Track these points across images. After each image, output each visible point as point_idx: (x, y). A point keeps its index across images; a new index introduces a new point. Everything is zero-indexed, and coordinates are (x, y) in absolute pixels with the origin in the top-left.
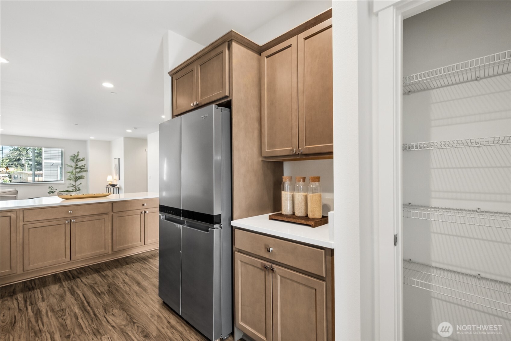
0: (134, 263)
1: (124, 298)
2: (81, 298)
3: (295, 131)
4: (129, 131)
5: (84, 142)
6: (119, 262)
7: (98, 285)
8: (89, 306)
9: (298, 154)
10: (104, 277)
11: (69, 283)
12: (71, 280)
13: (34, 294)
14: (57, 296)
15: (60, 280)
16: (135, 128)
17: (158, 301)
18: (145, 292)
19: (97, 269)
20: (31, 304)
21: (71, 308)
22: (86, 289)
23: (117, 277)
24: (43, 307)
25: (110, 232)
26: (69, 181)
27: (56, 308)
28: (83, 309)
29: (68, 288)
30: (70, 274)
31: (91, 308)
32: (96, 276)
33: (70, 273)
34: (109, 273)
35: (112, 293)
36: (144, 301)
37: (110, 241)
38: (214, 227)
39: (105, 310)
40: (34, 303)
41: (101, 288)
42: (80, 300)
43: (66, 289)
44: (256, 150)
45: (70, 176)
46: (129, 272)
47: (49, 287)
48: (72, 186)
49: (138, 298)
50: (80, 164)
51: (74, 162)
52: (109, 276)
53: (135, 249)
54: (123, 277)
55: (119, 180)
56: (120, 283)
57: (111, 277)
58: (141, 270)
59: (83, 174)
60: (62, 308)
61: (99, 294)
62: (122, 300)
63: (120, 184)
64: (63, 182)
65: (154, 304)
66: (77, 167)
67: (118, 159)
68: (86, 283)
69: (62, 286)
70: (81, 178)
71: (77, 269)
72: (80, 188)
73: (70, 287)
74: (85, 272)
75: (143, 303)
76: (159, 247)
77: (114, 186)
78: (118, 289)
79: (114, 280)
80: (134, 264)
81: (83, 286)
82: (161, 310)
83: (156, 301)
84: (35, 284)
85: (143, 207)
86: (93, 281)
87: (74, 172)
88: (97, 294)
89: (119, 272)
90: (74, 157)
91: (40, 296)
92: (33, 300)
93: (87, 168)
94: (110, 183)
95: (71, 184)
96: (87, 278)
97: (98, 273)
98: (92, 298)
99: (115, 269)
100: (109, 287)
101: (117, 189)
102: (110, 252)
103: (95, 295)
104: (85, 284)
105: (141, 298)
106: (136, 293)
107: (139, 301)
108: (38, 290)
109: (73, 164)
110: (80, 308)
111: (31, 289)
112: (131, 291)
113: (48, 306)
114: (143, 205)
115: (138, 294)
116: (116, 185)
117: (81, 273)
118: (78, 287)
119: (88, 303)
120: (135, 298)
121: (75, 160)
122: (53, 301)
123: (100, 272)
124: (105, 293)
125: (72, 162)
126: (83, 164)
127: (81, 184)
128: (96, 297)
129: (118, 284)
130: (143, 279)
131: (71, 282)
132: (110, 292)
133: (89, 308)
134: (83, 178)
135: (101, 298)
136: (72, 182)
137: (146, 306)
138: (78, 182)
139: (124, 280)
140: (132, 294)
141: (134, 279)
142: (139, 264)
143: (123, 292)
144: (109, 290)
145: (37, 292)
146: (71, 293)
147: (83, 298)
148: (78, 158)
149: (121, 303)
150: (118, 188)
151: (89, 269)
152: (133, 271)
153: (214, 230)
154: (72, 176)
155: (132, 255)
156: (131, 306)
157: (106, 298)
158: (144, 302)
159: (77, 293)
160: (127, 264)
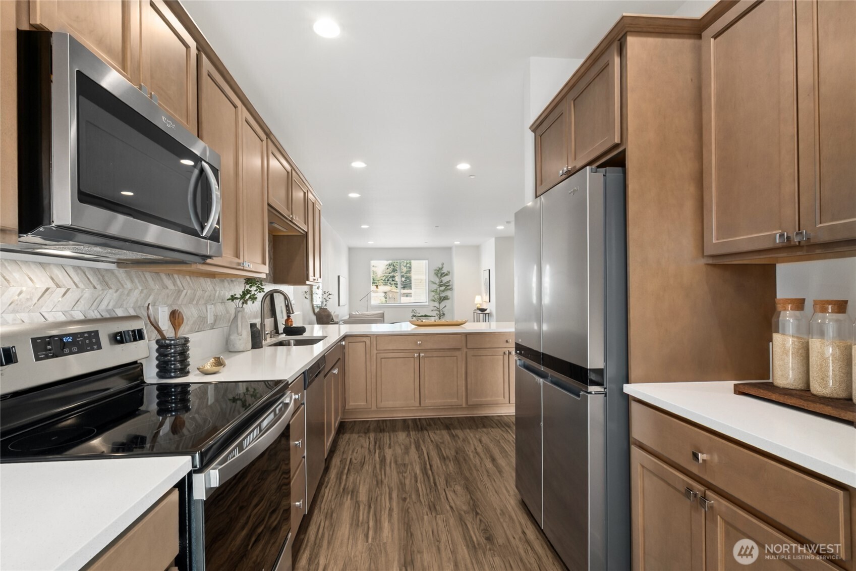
0: (493, 427)
1: (471, 474)
2: (424, 458)
3: (789, 188)
4: (500, 227)
5: (449, 249)
6: (475, 421)
7: (445, 445)
8: (431, 470)
9: (797, 244)
10: (453, 437)
11: (416, 434)
12: (418, 431)
13: (384, 437)
14: (403, 447)
15: (409, 428)
16: (507, 222)
17: (515, 495)
18: (500, 474)
19: (448, 424)
20: (380, 448)
21: (413, 466)
22: (431, 447)
23: (469, 443)
24: (389, 453)
25: (464, 376)
26: (433, 302)
27: (399, 460)
28: (424, 471)
29: (414, 440)
30: (419, 423)
31: (432, 473)
32: (445, 432)
33: (419, 421)
34: (459, 432)
35: (458, 462)
36: (495, 487)
37: (464, 388)
38: (589, 391)
39: (447, 481)
40: (382, 448)
41: (447, 451)
42: (423, 459)
43: (412, 440)
44: (688, 243)
45: (433, 296)
46: (485, 439)
47: (397, 433)
48: (436, 309)
49: (489, 481)
50: (445, 279)
51: (438, 277)
52: (459, 438)
53: (497, 407)
54: (476, 444)
55: (490, 302)
56: (470, 451)
57: (461, 439)
58: (500, 441)
59: (448, 293)
60: (404, 463)
61: (444, 458)
62: (468, 474)
63: (491, 308)
64: (427, 304)
65: (508, 497)
66: (442, 283)
67: (488, 271)
68: (433, 439)
69: (409, 435)
70: (446, 298)
71: (428, 418)
72: (445, 313)
73: (416, 439)
74: (435, 425)
75: (493, 490)
76: (516, 413)
77: (483, 310)
78: (467, 458)
79: (464, 445)
80: (492, 429)
81: (429, 442)
82: (516, 509)
83: (512, 493)
84: (386, 426)
85: (507, 345)
86: (441, 439)
87: (438, 291)
88: (441, 458)
89: (472, 435)
90: (438, 271)
91: (388, 442)
92: (382, 444)
93: (452, 285)
94: (478, 305)
95: (435, 307)
96: (435, 433)
97: (448, 430)
98: (436, 461)
99: (468, 430)
100: (457, 453)
101: (487, 315)
102: (464, 405)
103: (440, 458)
104: (432, 441)
105: (493, 482)
106: (487, 471)
107: (489, 485)
108: (388, 434)
109: (437, 280)
110: (422, 470)
111: (382, 431)
112: (481, 467)
113: (393, 455)
114: (507, 341)
115: (490, 474)
116: (486, 310)
117: (430, 425)
118: (424, 442)
119: (431, 466)
120: (485, 478)
121: (439, 275)
122: (399, 451)
123: (450, 429)
124: (451, 459)
125: (436, 277)
126: (448, 280)
127: (445, 306)
128: (440, 461)
129: (467, 452)
130: (501, 455)
131: (418, 434)
132: (456, 460)
133: (430, 472)
134: (448, 299)
135: (445, 464)
136: (436, 304)
137: (496, 496)
138: (443, 304)
139: (475, 449)
140: (483, 472)
141: (489, 451)
142: (500, 431)
143: (471, 465)
144: (455, 456)
145: (386, 436)
146: (416, 447)
147: (427, 458)
148: (442, 272)
149: (466, 479)
150: (489, 314)
151: (440, 423)
152: (490, 438)
153: (589, 395)
154: (436, 297)
155: (493, 416)
156: (478, 487)
157: (450, 467)
158: (495, 489)
159: (422, 449)
160: (484, 427)
